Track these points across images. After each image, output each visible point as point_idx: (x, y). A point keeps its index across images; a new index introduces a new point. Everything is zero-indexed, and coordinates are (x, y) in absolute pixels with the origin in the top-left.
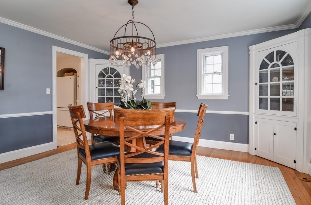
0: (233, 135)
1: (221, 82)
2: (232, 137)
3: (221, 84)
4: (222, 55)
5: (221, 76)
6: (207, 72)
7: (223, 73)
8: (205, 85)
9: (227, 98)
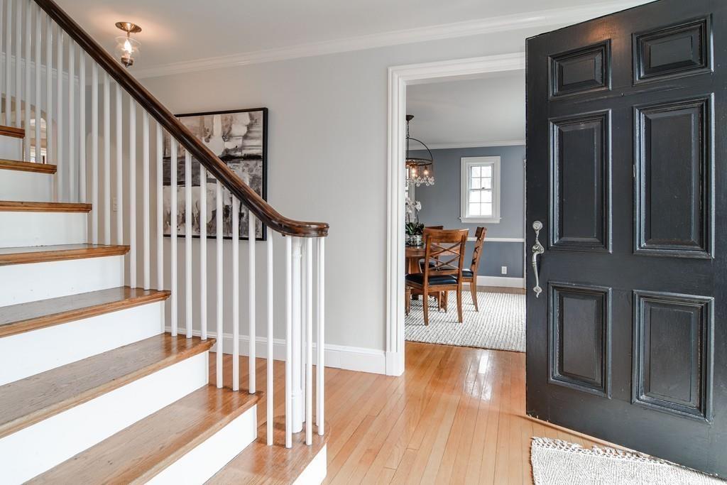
0: (506, 268)
1: (491, 201)
2: (504, 270)
3: (491, 204)
4: (493, 165)
5: (490, 193)
6: (473, 188)
7: (493, 189)
8: (470, 205)
9: (498, 222)
